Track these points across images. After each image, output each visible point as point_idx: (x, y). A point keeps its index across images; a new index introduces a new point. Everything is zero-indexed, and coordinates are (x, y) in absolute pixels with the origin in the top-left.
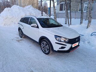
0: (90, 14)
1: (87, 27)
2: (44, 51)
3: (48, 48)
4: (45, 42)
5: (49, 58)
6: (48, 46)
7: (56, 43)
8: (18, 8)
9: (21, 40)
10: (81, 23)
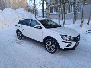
0: (83, 15)
1: (81, 26)
2: (49, 50)
3: (54, 47)
4: (51, 42)
5: (55, 57)
6: (54, 45)
7: (62, 42)
8: (11, 10)
9: (21, 42)
10: (74, 23)
